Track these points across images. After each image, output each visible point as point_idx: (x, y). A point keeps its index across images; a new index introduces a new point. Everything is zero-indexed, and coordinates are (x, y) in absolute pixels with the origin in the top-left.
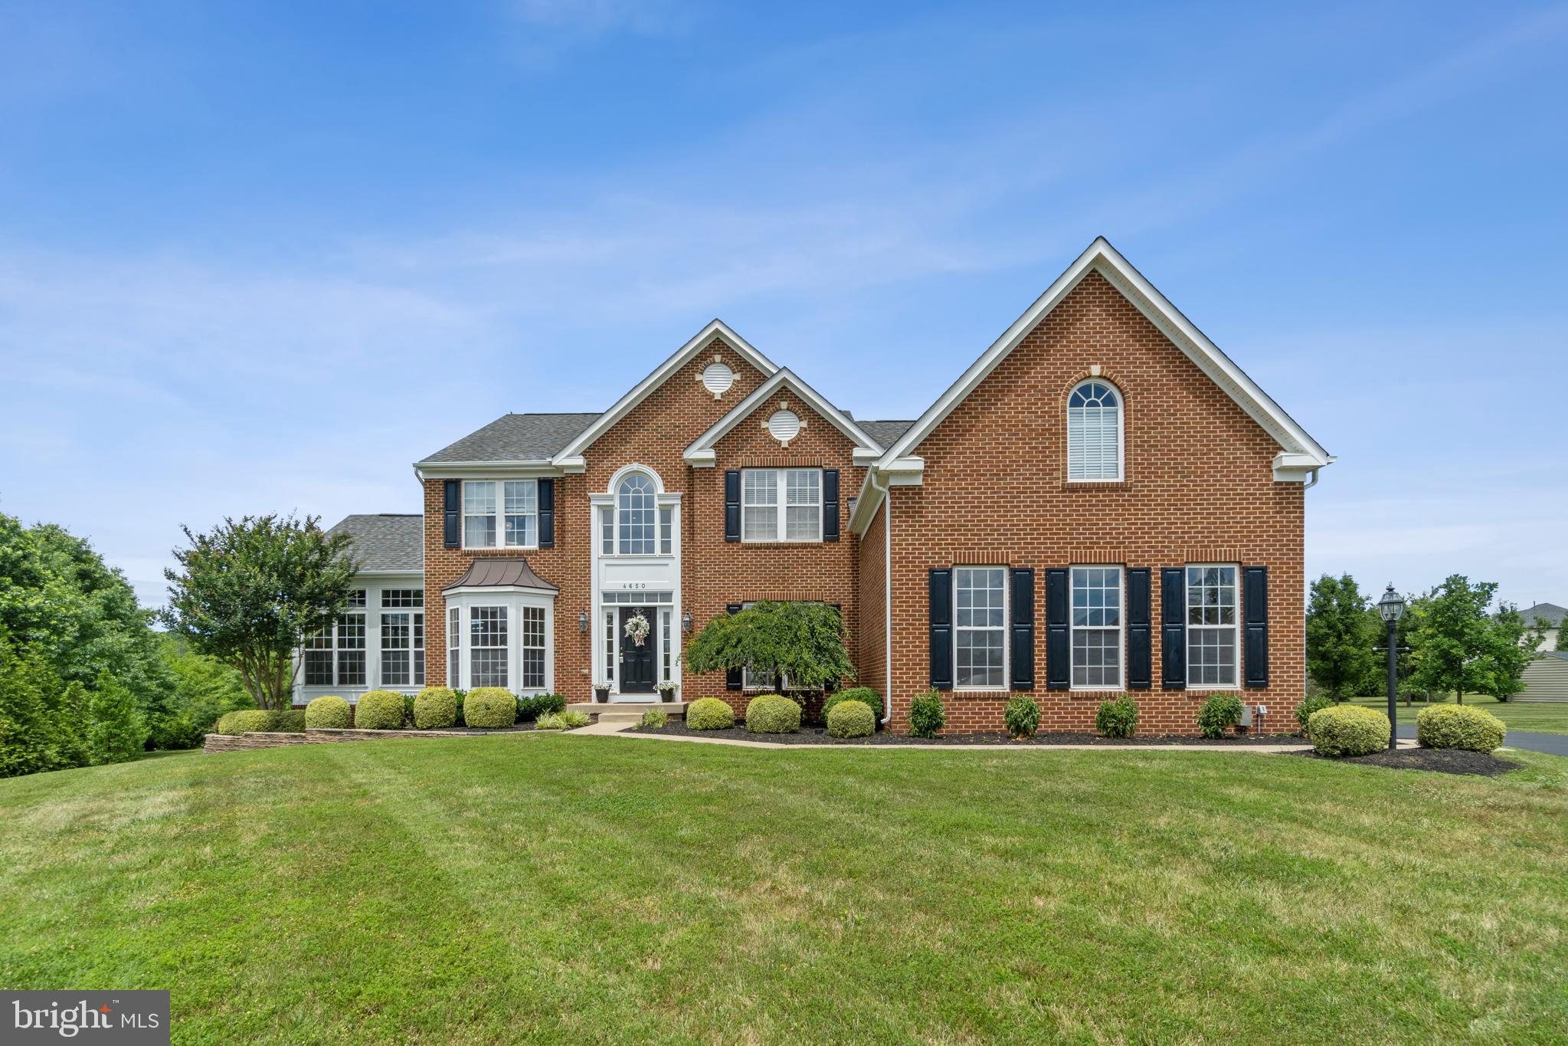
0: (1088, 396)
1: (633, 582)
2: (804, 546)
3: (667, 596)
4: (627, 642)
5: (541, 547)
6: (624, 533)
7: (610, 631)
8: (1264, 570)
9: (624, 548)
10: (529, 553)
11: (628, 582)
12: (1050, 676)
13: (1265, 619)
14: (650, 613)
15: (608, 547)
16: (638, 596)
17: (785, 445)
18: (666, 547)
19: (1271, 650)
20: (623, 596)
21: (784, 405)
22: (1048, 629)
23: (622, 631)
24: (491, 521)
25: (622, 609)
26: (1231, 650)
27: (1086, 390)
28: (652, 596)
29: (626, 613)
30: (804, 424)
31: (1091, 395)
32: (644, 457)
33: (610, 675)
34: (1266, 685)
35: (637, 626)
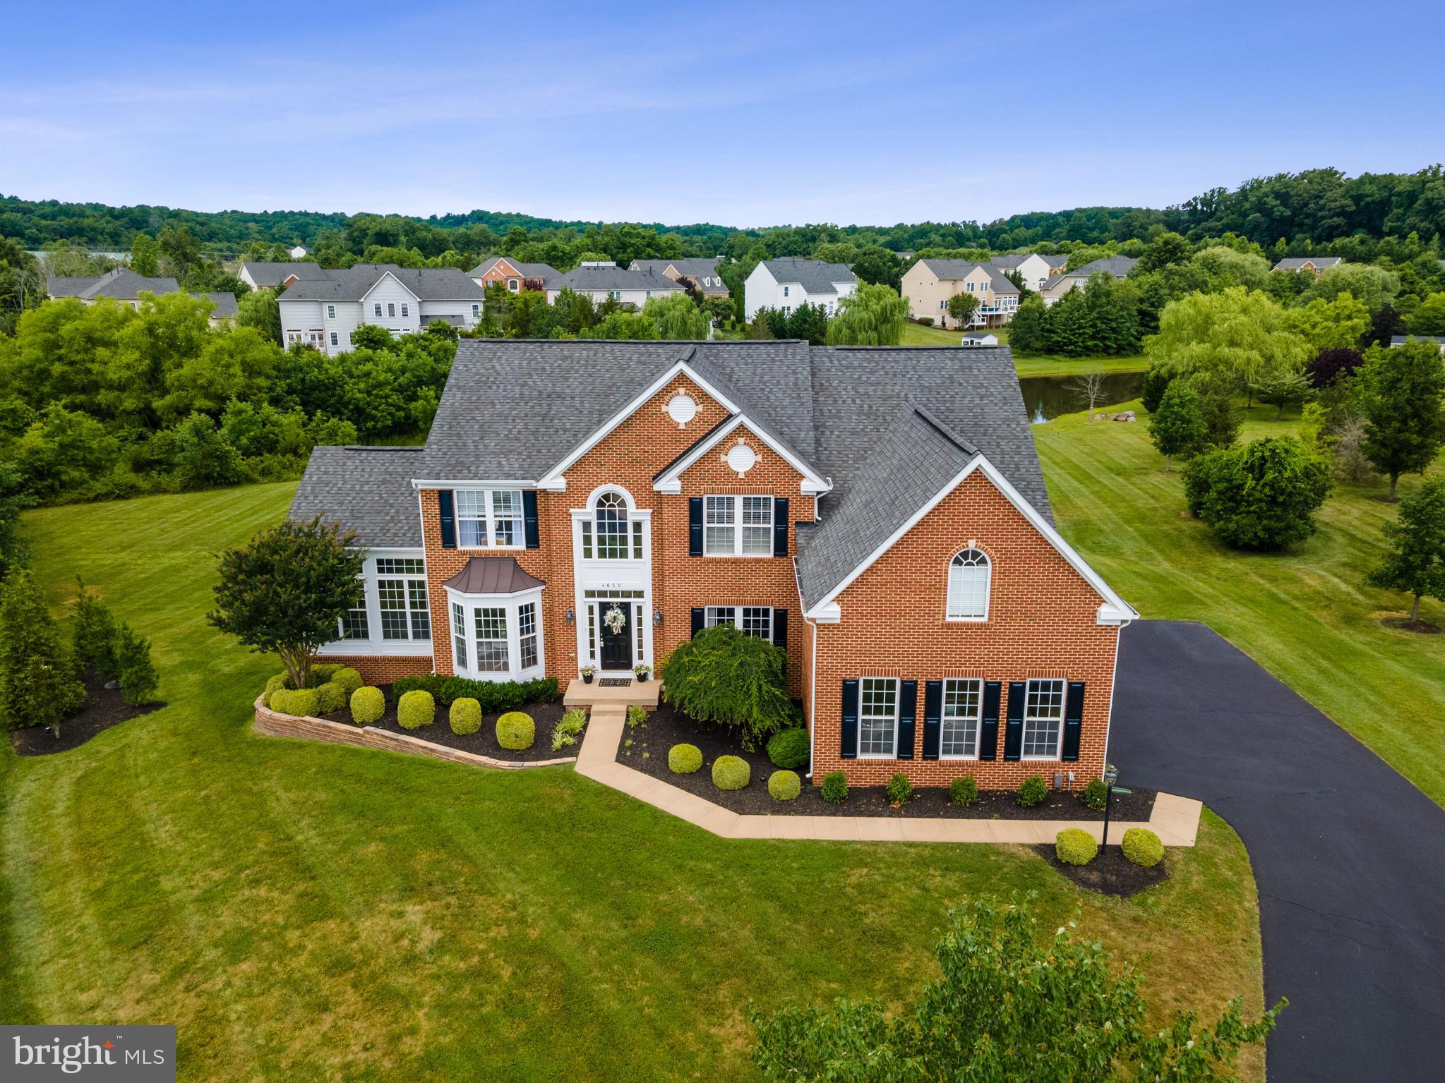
0: (966, 558)
1: (611, 583)
2: (758, 561)
3: (639, 594)
4: (606, 631)
5: (528, 547)
6: (601, 540)
7: (591, 622)
8: (1083, 684)
9: (602, 554)
10: (518, 552)
11: (606, 583)
12: (925, 751)
13: (1080, 717)
14: (625, 608)
15: (588, 553)
16: (614, 594)
17: (741, 476)
18: (638, 554)
19: (1083, 737)
20: (602, 594)
21: (741, 441)
22: (926, 721)
23: (602, 621)
24: (482, 525)
25: (601, 604)
26: (1056, 734)
27: (965, 555)
28: (627, 594)
29: (605, 608)
30: (759, 458)
31: (967, 558)
32: (617, 478)
33: (592, 655)
34: (1077, 759)
35: (615, 618)
